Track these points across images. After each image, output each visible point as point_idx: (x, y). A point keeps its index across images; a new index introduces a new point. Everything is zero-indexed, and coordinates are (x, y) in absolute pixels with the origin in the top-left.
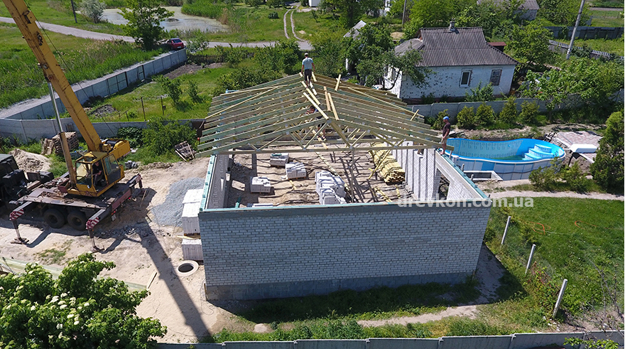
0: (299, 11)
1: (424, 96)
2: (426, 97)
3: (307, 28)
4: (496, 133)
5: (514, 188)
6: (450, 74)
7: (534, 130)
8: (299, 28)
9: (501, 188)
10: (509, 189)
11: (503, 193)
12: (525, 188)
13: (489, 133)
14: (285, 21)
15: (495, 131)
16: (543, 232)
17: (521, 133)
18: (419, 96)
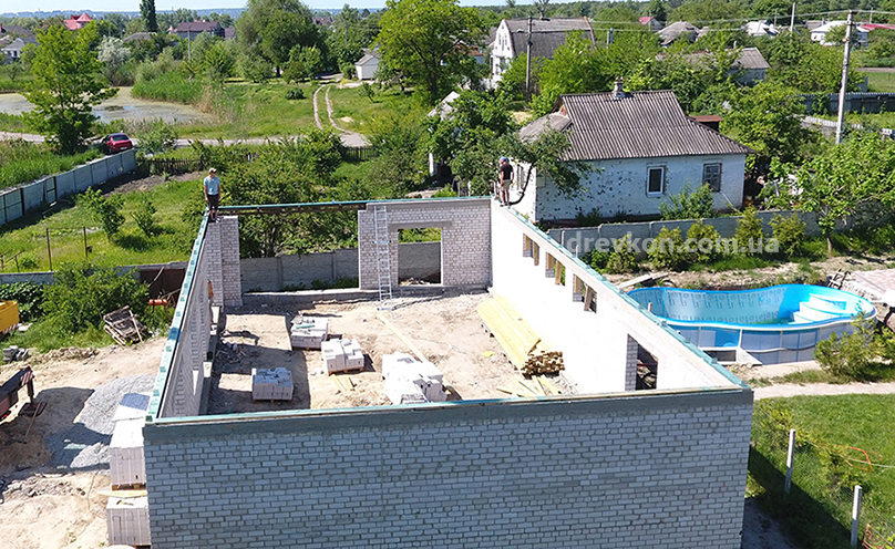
0: (341, 87)
1: (580, 214)
2: (585, 214)
3: (356, 111)
4: (732, 277)
5: (788, 379)
6: (625, 173)
7: (804, 269)
8: (341, 113)
9: (762, 380)
10: (778, 380)
11: (768, 389)
12: (812, 378)
13: (718, 276)
14: (315, 104)
15: (730, 273)
16: (868, 466)
17: (780, 276)
18: (573, 215)
